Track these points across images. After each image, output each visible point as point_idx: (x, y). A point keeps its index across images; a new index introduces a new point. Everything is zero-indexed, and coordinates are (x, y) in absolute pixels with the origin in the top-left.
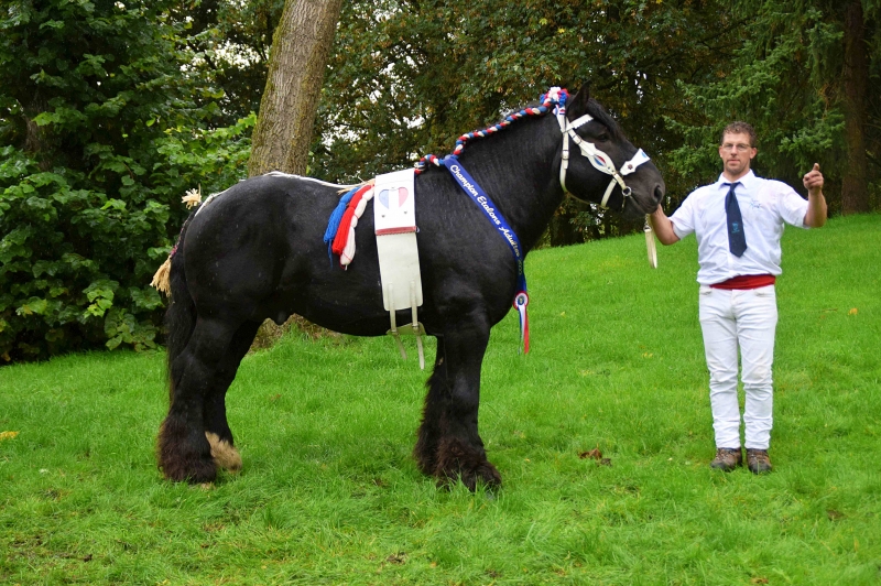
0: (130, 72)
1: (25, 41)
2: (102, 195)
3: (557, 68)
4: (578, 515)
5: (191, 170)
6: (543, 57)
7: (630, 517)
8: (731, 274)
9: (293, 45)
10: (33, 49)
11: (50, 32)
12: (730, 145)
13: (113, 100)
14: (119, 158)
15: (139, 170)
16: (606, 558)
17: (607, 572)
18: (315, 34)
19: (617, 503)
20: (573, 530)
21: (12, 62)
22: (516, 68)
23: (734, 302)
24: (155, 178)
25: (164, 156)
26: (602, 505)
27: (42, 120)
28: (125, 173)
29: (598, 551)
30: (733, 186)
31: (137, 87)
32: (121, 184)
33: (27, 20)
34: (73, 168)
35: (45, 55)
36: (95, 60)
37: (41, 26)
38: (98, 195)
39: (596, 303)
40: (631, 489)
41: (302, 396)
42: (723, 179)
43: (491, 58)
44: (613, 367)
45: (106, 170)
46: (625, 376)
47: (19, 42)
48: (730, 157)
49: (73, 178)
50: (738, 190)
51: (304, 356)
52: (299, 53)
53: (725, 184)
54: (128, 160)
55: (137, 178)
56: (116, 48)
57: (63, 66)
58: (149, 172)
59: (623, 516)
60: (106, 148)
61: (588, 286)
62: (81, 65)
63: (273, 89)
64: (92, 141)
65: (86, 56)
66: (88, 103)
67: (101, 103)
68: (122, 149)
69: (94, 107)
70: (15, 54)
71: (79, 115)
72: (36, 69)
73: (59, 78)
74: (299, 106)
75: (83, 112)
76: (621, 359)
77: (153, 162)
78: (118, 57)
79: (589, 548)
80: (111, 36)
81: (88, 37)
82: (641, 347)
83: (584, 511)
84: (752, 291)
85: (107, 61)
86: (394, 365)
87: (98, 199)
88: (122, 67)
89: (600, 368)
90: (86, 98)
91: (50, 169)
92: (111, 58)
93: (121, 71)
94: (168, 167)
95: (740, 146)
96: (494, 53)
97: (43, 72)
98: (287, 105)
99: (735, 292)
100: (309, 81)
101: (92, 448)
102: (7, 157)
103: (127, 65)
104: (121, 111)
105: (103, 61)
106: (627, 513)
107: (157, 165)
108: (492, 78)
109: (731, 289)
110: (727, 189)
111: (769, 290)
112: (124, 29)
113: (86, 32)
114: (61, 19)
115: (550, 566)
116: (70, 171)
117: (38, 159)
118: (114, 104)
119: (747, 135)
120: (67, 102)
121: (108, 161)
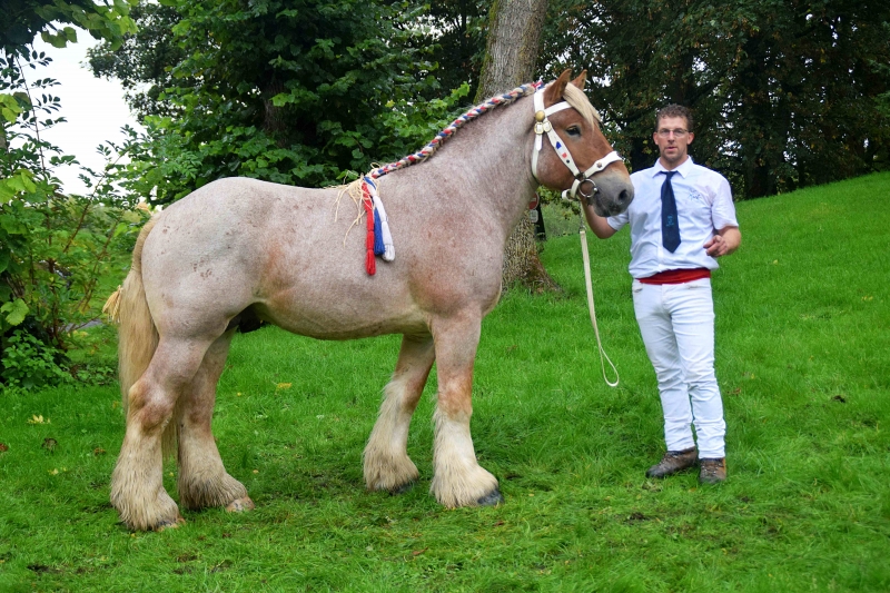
0: (355, 53)
1: (262, 30)
2: (335, 169)
3: (754, 19)
4: (818, 447)
5: (414, 141)
6: (740, 9)
7: (870, 448)
8: (661, 268)
9: (509, 18)
10: (270, 38)
11: (284, 19)
12: (667, 131)
13: (344, 79)
14: (349, 133)
15: (367, 144)
16: (851, 484)
17: (855, 498)
18: (530, 6)
19: (855, 436)
20: (815, 460)
21: (252, 51)
22: (713, 22)
23: (664, 298)
24: (381, 151)
25: (389, 128)
26: (841, 437)
27: (279, 101)
28: (354, 148)
29: (844, 478)
30: (670, 175)
31: (363, 66)
32: (351, 157)
33: (266, 11)
34: (307, 145)
35: (280, 43)
36: (326, 44)
37: (277, 15)
38: (332, 169)
39: (809, 250)
40: (868, 423)
41: (535, 346)
42: (659, 166)
43: (686, 14)
44: (834, 311)
45: (337, 145)
46: (846, 320)
47: (257, 31)
48: (667, 144)
49: (309, 154)
50: (674, 180)
51: (531, 310)
52: (515, 25)
53: (661, 173)
54: (357, 135)
55: (365, 151)
56: (343, 32)
57: (296, 52)
58: (375, 145)
59: (863, 447)
60: (338, 125)
61: (797, 233)
62: (313, 49)
63: (491, 61)
64: (323, 118)
65: (318, 40)
66: (319, 84)
67: (331, 83)
68: (349, 125)
69: (325, 86)
70: (254, 43)
71: (311, 95)
72: (275, 55)
73: (294, 63)
74: (516, 76)
75: (315, 92)
76: (840, 303)
77: (379, 134)
78: (346, 39)
79: (834, 475)
80: (337, 20)
81: (318, 23)
82: (859, 291)
83: (823, 442)
84: (683, 285)
85: (336, 45)
86: (617, 316)
87: (332, 172)
88: (349, 49)
89: (820, 311)
90: (317, 80)
91: (287, 147)
92: (339, 41)
93: (348, 53)
94: (393, 139)
95: (677, 131)
96: (690, 10)
97: (279, 57)
98: (506, 76)
99: (666, 287)
100: (526, 51)
101: (358, 396)
102: (250, 137)
103: (353, 46)
104: (349, 88)
105: (333, 45)
106: (867, 444)
107: (383, 138)
108: (688, 34)
109: (660, 283)
110: (663, 179)
111: (705, 282)
112: (349, 13)
113: (317, 18)
114: (294, 8)
115: (798, 492)
116: (307, 149)
117: (276, 138)
118: (343, 83)
119: (685, 118)
120: (301, 84)
121: (339, 136)
